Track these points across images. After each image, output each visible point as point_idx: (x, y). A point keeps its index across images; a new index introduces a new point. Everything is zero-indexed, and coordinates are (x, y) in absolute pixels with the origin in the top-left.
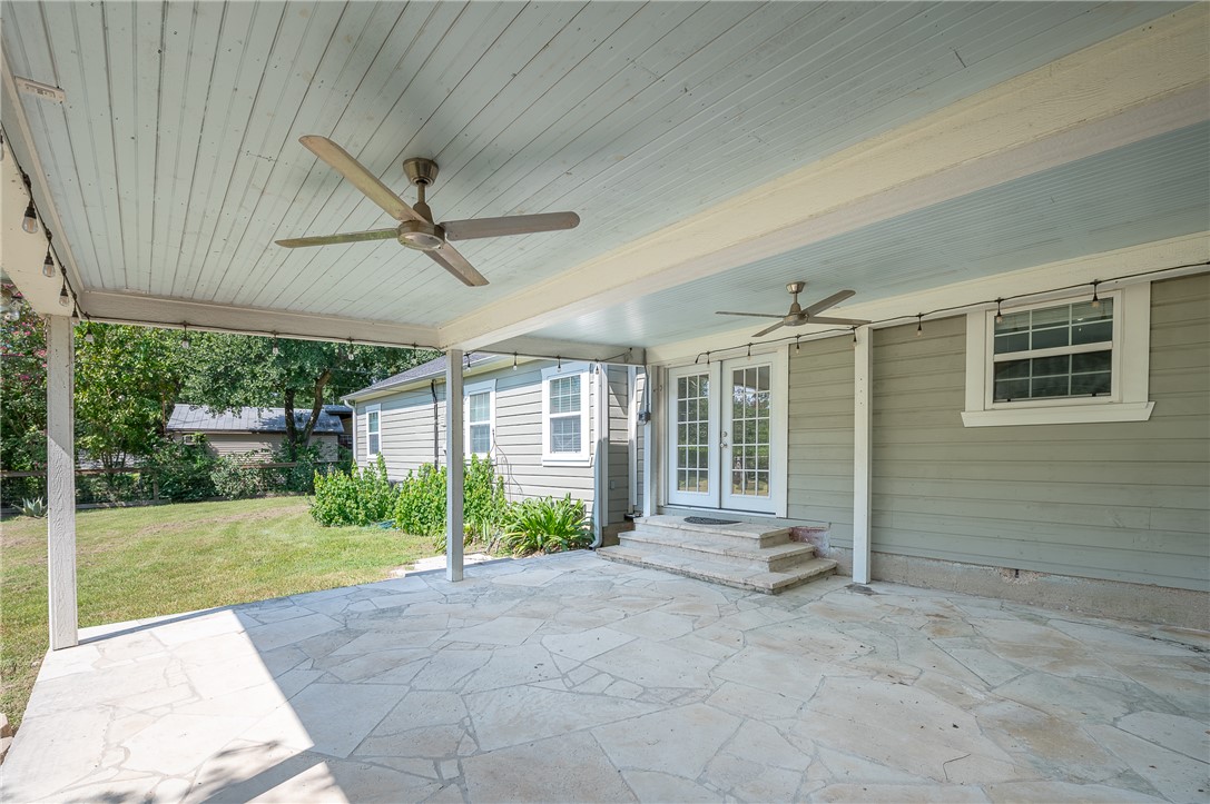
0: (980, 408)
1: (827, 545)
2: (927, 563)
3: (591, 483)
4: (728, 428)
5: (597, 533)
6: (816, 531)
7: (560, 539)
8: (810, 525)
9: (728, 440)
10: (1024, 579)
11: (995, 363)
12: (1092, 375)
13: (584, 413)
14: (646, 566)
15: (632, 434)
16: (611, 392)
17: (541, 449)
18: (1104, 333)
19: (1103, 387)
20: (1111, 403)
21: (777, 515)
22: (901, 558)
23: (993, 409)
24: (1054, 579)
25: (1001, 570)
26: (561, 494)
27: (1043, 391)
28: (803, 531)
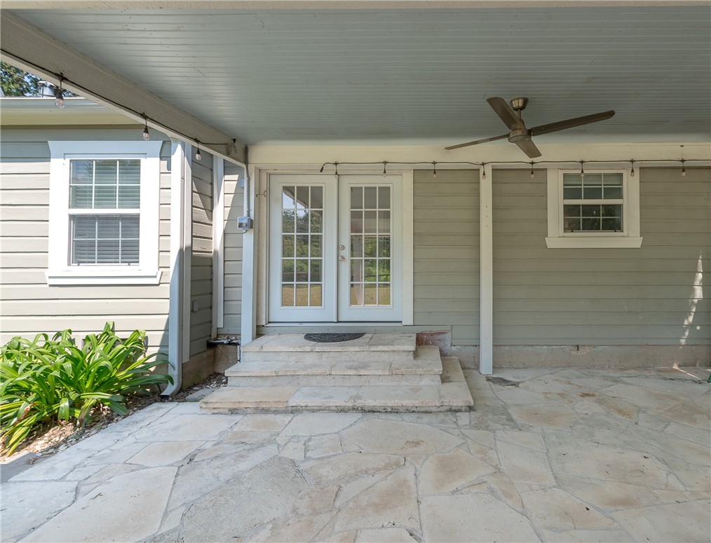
0: (557, 237)
1: (449, 345)
2: (525, 349)
3: (165, 306)
4: (346, 242)
5: (174, 373)
6: (439, 333)
7: (107, 396)
8: (435, 329)
9: (346, 253)
10: (583, 351)
11: (564, 205)
13: (148, 211)
14: (295, 411)
15: (217, 244)
16: (195, 190)
17: (46, 260)
20: (623, 236)
21: (404, 324)
22: (507, 348)
23: (564, 237)
24: (600, 348)
25: (570, 347)
26: (96, 326)
28: (427, 335)
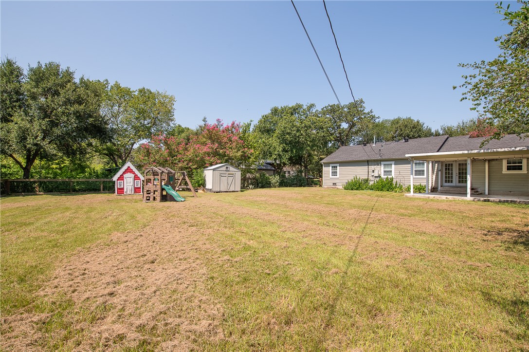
0: (505, 171)
1: (479, 190)
2: (497, 192)
4: (458, 172)
6: (477, 188)
9: (458, 174)
10: (512, 193)
11: (507, 166)
12: (520, 168)
18: (521, 163)
19: (521, 169)
20: (522, 171)
22: (494, 191)
23: (507, 171)
24: (516, 192)
25: (508, 192)
27: (513, 169)
28: (475, 188)
